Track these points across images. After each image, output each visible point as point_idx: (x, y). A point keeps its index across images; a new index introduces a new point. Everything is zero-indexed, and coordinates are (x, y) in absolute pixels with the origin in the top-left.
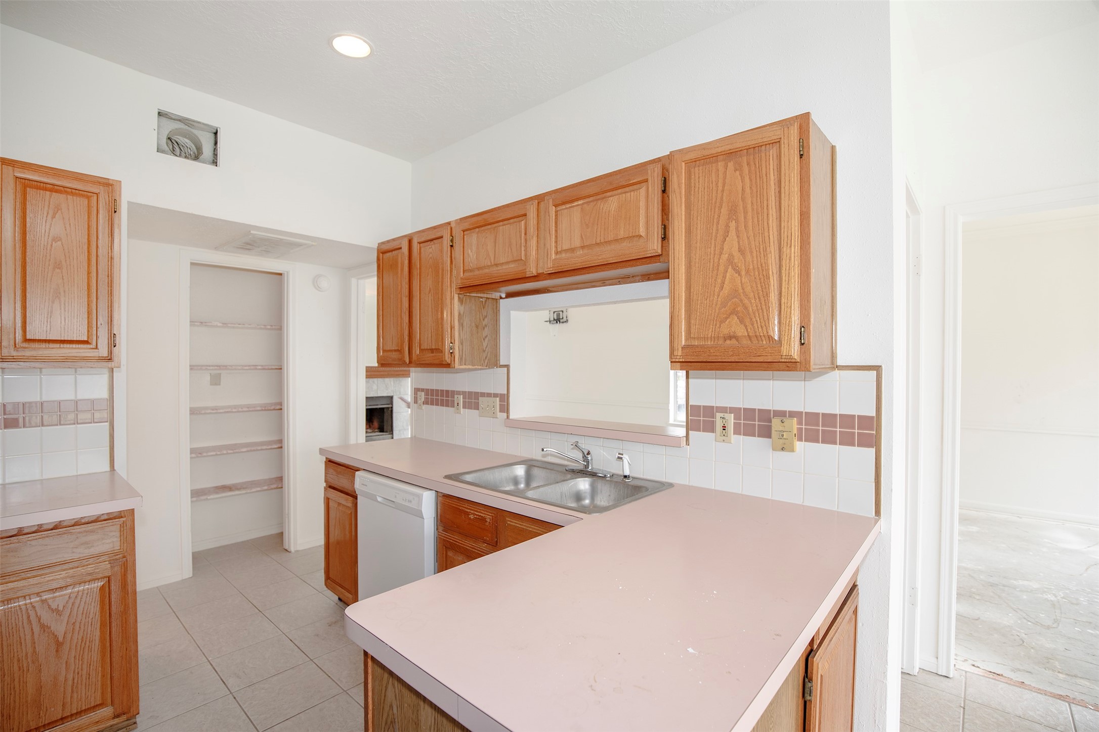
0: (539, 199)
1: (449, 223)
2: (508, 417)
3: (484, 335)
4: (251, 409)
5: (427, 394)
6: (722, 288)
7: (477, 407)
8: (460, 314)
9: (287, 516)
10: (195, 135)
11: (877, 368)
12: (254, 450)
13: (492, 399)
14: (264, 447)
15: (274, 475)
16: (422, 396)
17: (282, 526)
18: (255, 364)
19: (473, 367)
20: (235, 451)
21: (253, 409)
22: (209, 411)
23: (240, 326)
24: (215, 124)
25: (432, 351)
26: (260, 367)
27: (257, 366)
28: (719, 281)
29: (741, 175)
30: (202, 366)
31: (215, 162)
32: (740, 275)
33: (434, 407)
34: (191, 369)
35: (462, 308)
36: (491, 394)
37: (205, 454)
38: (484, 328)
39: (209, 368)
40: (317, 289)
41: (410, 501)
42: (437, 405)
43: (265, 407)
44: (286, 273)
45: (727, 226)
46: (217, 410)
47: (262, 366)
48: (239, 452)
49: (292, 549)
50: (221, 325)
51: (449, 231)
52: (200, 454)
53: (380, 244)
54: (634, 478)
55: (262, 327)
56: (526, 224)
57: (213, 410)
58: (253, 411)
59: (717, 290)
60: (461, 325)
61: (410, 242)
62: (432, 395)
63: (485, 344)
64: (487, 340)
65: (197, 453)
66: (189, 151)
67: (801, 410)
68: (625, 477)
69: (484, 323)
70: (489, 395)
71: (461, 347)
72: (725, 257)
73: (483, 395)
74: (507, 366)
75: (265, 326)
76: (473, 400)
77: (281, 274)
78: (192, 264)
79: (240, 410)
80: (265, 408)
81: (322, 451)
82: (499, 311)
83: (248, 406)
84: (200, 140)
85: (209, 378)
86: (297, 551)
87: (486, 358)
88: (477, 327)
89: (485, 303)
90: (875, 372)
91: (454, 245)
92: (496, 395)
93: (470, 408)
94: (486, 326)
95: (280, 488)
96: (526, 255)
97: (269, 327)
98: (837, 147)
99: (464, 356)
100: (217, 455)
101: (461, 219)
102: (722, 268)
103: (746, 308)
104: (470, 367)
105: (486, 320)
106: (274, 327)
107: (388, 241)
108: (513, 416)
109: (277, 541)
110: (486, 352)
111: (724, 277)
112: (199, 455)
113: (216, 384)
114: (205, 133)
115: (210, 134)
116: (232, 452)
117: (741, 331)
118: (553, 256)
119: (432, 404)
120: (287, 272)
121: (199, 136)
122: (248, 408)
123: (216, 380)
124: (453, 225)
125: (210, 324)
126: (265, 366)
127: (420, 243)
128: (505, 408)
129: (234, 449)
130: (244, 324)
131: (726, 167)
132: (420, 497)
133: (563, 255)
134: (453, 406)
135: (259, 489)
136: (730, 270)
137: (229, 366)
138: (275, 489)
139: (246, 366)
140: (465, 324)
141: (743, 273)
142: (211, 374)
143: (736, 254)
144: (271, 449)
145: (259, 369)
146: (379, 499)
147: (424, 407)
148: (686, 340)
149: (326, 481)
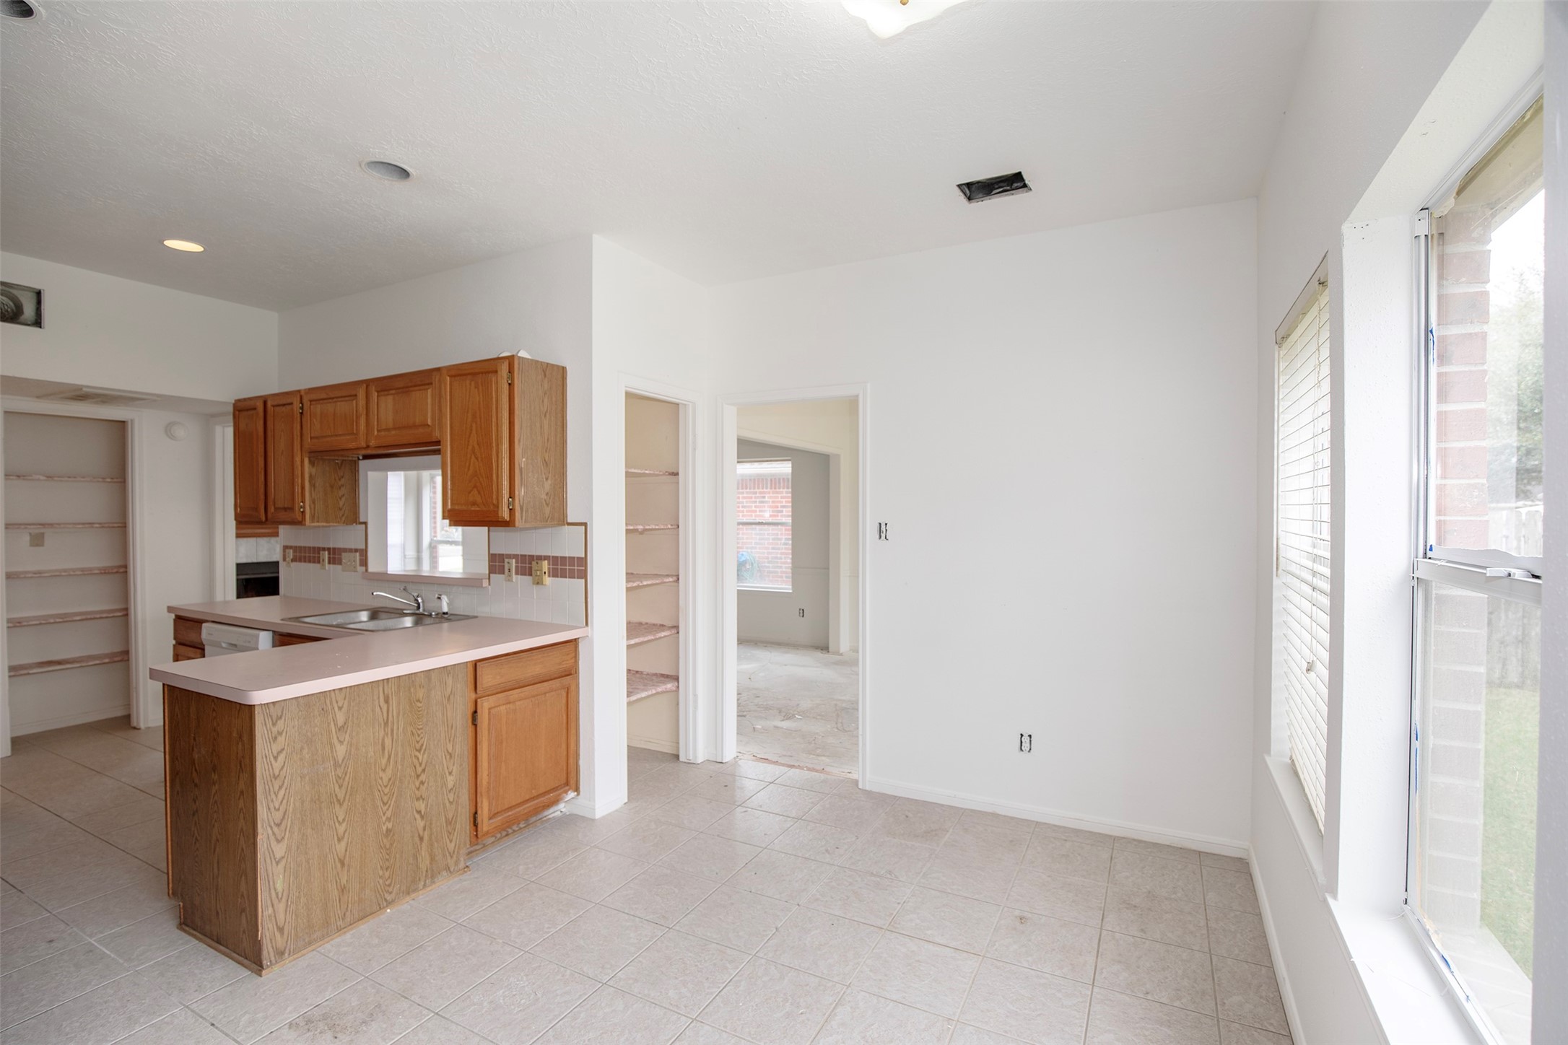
0: (367, 383)
1: (299, 391)
2: (367, 570)
3: (340, 494)
4: (86, 573)
5: (295, 552)
6: (469, 469)
7: (340, 563)
8: (311, 476)
9: (134, 690)
10: (14, 295)
11: (585, 524)
12: (91, 619)
13: (352, 555)
14: (104, 615)
15: (117, 649)
16: (291, 553)
17: (130, 708)
18: (90, 522)
19: (327, 524)
20: (65, 620)
21: (89, 572)
22: (30, 575)
23: (70, 479)
24: (38, 287)
25: (285, 509)
26: (98, 526)
27: (93, 523)
28: (467, 464)
29: (478, 390)
30: (20, 524)
31: (38, 322)
32: (478, 460)
33: (303, 564)
34: (6, 528)
35: (314, 471)
36: (351, 549)
37: (25, 624)
38: (340, 488)
39: (29, 527)
40: (170, 438)
41: (249, 642)
42: (305, 561)
43: (105, 570)
44: (130, 421)
45: (471, 426)
46: (40, 573)
47: (100, 524)
48: (70, 621)
49: (142, 726)
50: (45, 478)
51: (299, 399)
52: (19, 623)
53: (238, 401)
54: (452, 615)
55: (101, 480)
56: (357, 405)
57: (35, 574)
58: (88, 574)
59: (466, 470)
60: (313, 485)
61: (265, 403)
62: (300, 552)
63: (341, 503)
64: (343, 499)
65: (15, 625)
66: (6, 307)
67: (550, 554)
68: (444, 613)
69: (340, 483)
70: (351, 550)
71: (313, 506)
72: (470, 447)
73: (345, 550)
74: (365, 523)
75: (103, 478)
76: (336, 556)
77: (124, 422)
78: (6, 412)
79: (72, 573)
80: (105, 572)
81: (170, 609)
82: (358, 471)
83: (82, 570)
84: (20, 301)
85: (28, 538)
86: (149, 728)
87: (343, 515)
88: (332, 487)
89: (341, 464)
90: (584, 527)
91: (304, 412)
92: (356, 550)
93: (334, 563)
94: (343, 486)
95: (126, 661)
96: (357, 430)
97: (109, 480)
98: (567, 368)
99: (316, 514)
100: (41, 624)
101: (309, 389)
102: (469, 456)
103: (481, 484)
104: (325, 524)
105: (343, 480)
106: (115, 480)
107: (245, 400)
108: (371, 569)
109: (124, 723)
110: (343, 510)
111: (470, 462)
112: (18, 625)
113: (37, 545)
114: (26, 292)
115: (32, 293)
116: (61, 620)
117: (479, 500)
118: (376, 433)
119: (300, 561)
120: (132, 420)
121: (19, 296)
122: (82, 571)
123: (37, 540)
124: (302, 393)
125: (30, 478)
126: (105, 523)
127: (274, 406)
128: (364, 563)
129: (65, 619)
130: (75, 477)
131: (470, 384)
132: (257, 637)
133: (383, 433)
134: (319, 562)
135: (98, 662)
136: (473, 457)
137: (57, 524)
138: (118, 661)
139: (79, 524)
140: (317, 485)
141: (480, 460)
142: (30, 534)
143: (477, 447)
144: (113, 617)
145: (97, 527)
146: (224, 645)
147: (293, 564)
148: (452, 504)
149: (175, 639)
